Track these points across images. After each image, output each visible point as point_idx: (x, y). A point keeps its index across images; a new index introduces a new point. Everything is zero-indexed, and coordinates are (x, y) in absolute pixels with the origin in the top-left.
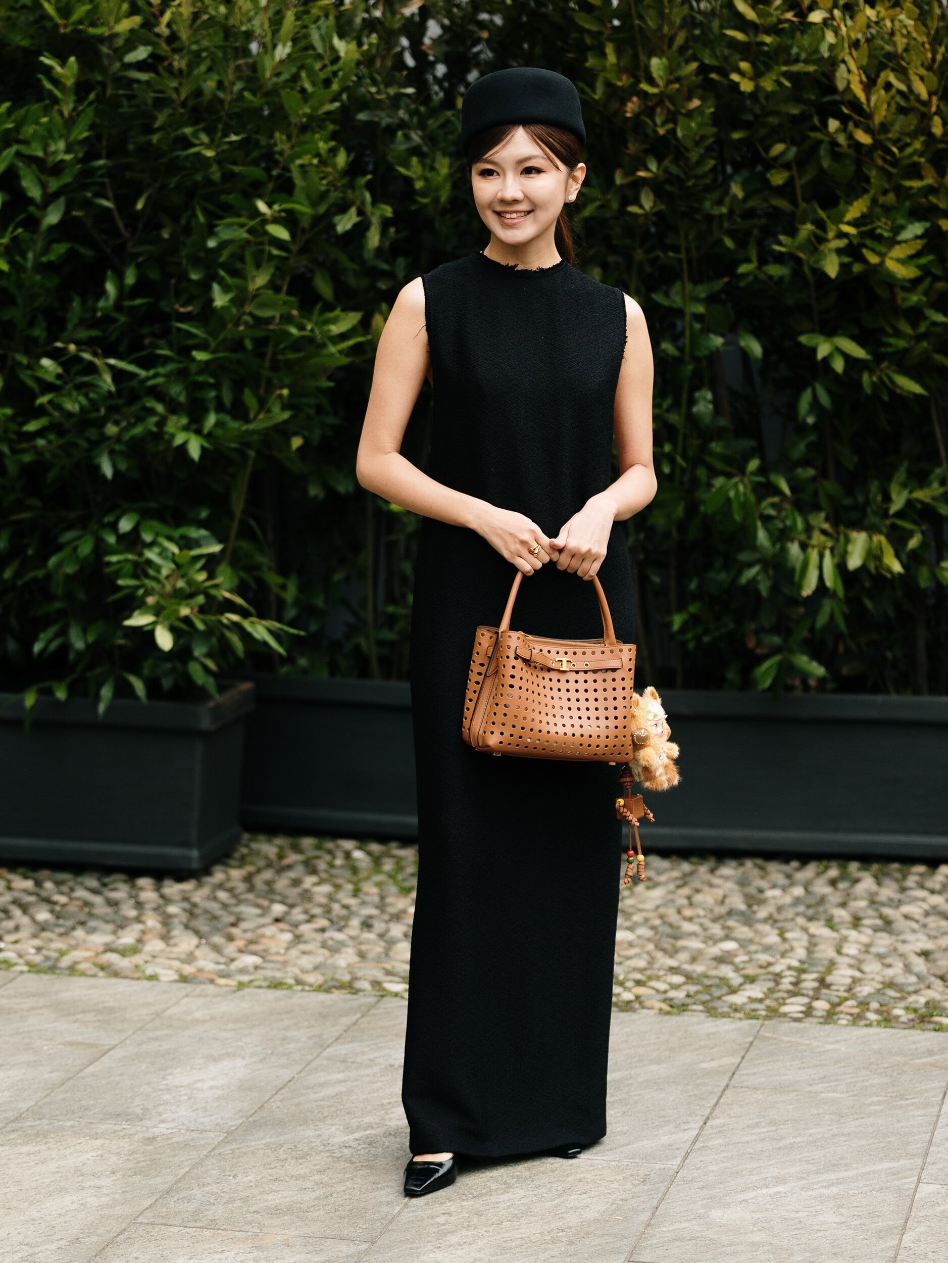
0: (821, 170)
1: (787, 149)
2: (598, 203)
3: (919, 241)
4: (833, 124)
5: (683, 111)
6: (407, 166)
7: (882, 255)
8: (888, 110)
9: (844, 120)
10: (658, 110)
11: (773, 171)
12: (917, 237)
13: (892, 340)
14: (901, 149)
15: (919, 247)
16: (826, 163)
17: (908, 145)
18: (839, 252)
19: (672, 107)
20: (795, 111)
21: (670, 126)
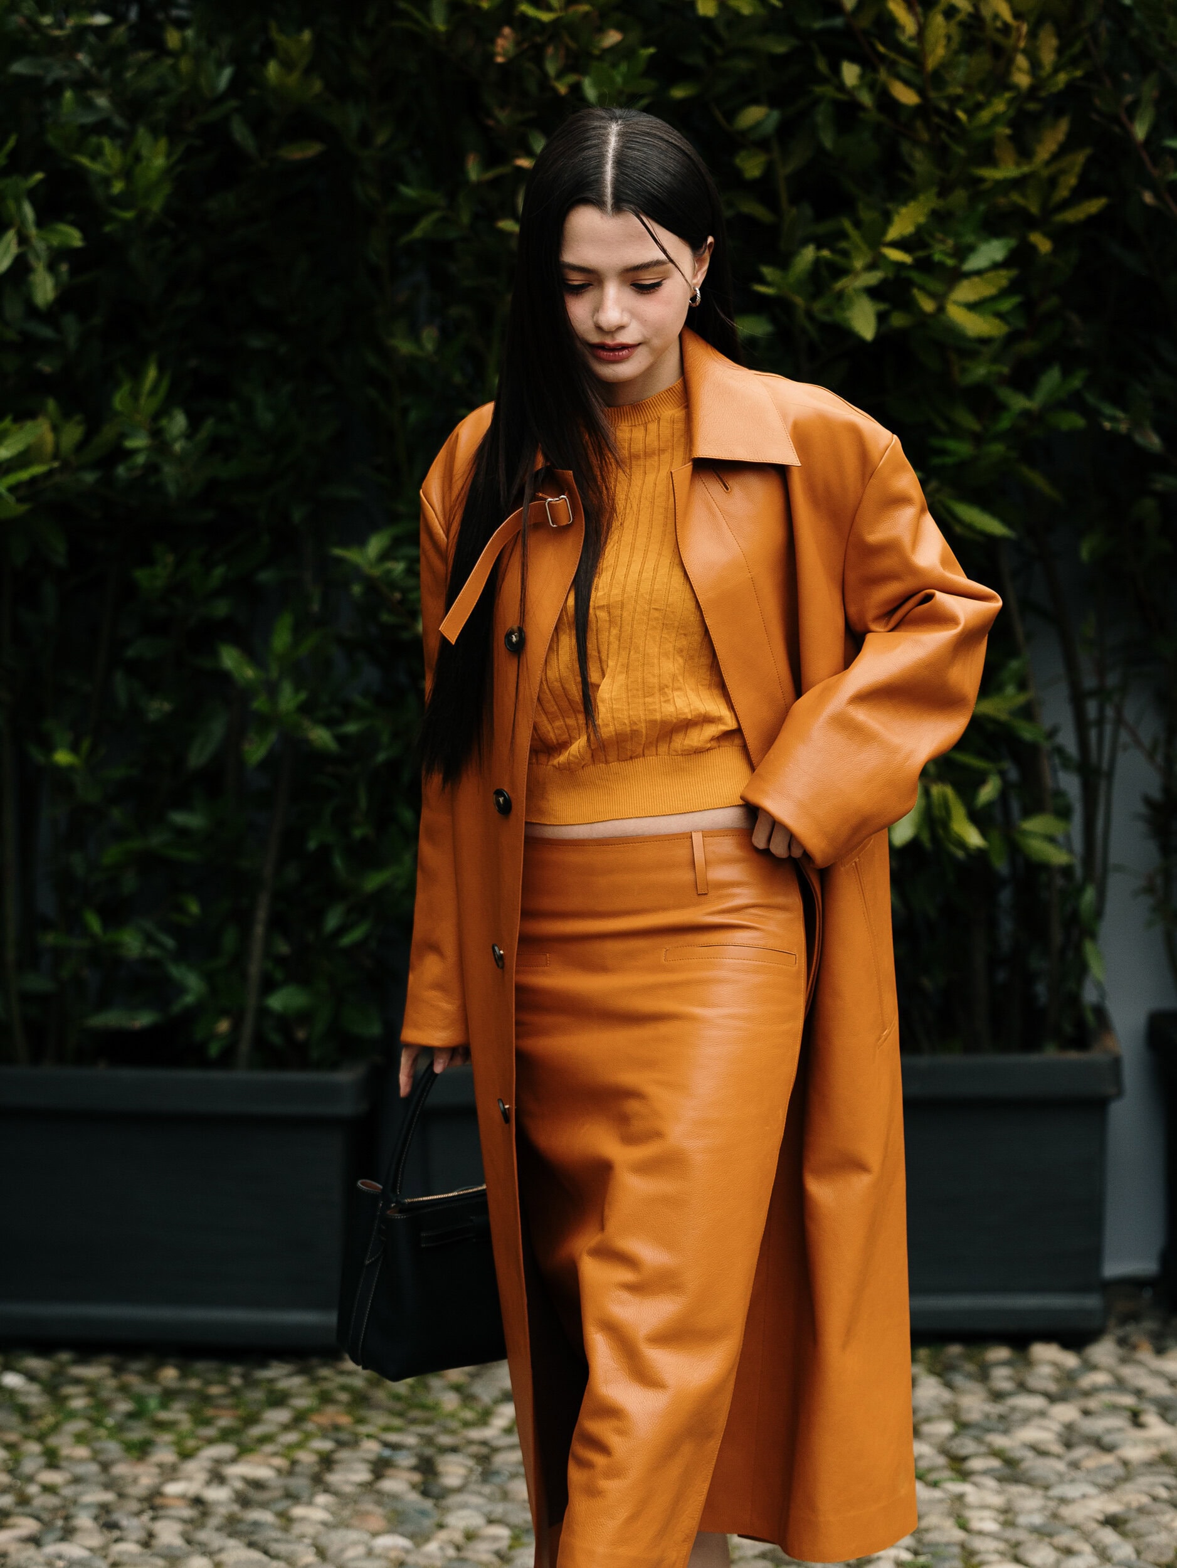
0: (820, 150)
1: (768, 116)
2: (435, 215)
3: (1003, 273)
4: (850, 73)
5: (596, 52)
6: (97, 154)
7: (940, 300)
8: (947, 46)
9: (868, 63)
10: (550, 50)
11: (743, 154)
12: (996, 266)
13: (952, 445)
14: (972, 112)
15: (1004, 283)
16: (828, 140)
17: (979, 106)
18: (873, 293)
19: (573, 45)
20: (780, 48)
21: (572, 78)
